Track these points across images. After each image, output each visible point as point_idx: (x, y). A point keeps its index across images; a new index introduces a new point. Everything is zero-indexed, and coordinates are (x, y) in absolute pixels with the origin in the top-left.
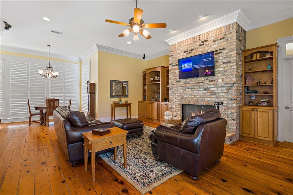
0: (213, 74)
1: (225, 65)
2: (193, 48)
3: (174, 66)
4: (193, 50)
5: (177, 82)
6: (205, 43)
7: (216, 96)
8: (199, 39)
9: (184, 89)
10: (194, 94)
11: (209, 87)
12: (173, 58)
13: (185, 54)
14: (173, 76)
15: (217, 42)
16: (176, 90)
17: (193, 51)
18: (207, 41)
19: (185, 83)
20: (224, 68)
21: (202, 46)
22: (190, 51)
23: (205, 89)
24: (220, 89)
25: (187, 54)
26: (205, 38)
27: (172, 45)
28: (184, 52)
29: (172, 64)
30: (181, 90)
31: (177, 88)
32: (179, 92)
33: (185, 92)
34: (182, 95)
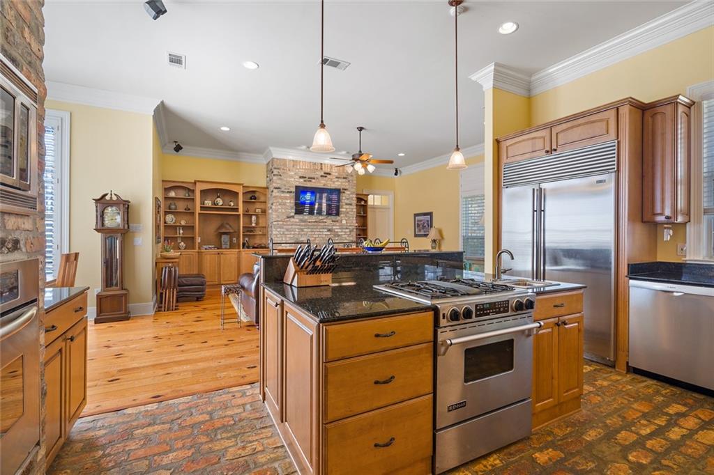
0: (338, 214)
1: (348, 207)
2: (313, 176)
3: (283, 192)
4: (314, 179)
5: (288, 217)
6: (328, 176)
7: (340, 238)
8: (321, 169)
9: (302, 229)
10: (315, 236)
11: (334, 227)
12: (280, 179)
13: (302, 180)
14: (282, 208)
15: (340, 180)
16: (287, 230)
17: (313, 181)
18: (329, 174)
19: (302, 221)
20: (346, 209)
21: (325, 178)
22: (309, 178)
23: (329, 230)
24: (344, 230)
25: (305, 181)
26: (328, 171)
27: (280, 159)
28: (301, 177)
29: (279, 188)
30: (297, 230)
31: (290, 227)
32: (293, 233)
33: (303, 233)
34: (296, 236)
